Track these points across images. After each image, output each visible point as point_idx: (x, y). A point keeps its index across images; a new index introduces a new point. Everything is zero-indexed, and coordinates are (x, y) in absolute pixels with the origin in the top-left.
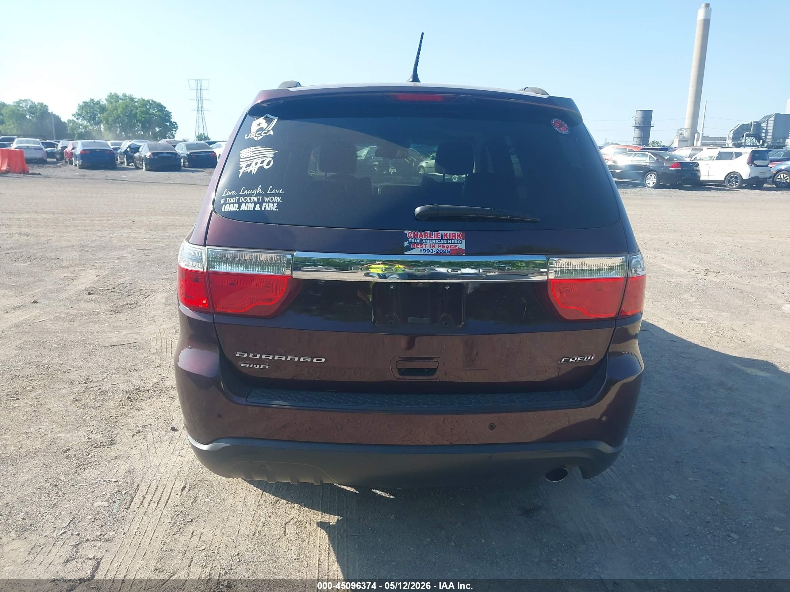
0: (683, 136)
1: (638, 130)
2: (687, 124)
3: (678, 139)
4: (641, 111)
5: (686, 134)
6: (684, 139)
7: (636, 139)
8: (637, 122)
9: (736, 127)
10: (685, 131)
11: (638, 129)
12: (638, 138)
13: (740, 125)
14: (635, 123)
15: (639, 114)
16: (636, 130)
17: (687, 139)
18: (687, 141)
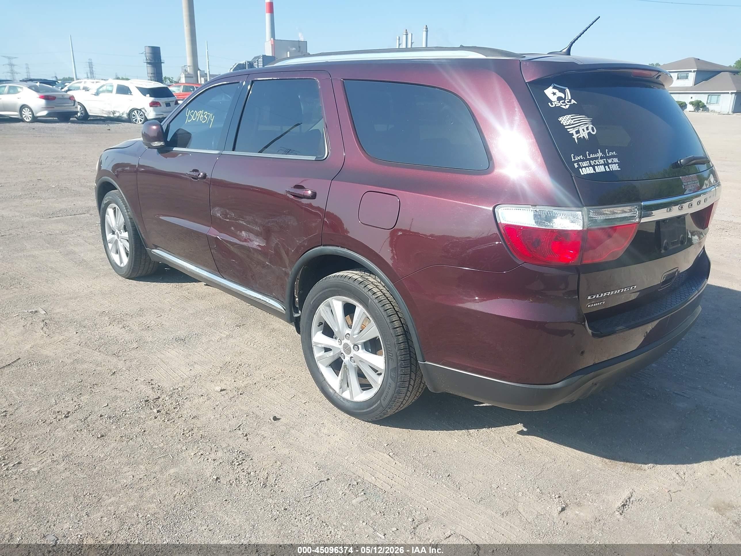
0: (188, 73)
1: (150, 66)
2: (189, 61)
3: (184, 76)
4: (149, 47)
5: (190, 70)
6: (189, 76)
7: (150, 75)
8: (148, 58)
9: (234, 66)
10: (188, 68)
11: (150, 64)
12: (152, 74)
13: (237, 64)
14: (146, 59)
15: (148, 50)
16: (148, 65)
17: (192, 76)
18: (192, 77)
